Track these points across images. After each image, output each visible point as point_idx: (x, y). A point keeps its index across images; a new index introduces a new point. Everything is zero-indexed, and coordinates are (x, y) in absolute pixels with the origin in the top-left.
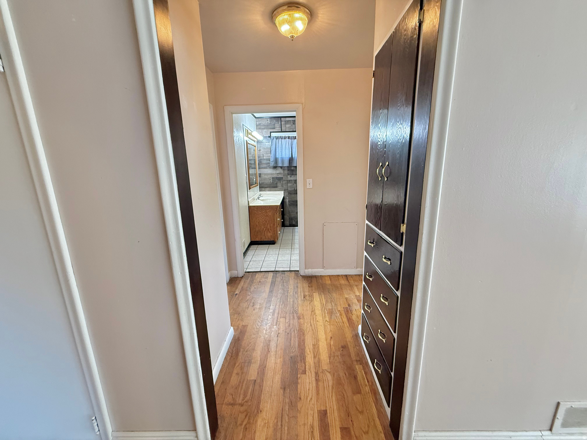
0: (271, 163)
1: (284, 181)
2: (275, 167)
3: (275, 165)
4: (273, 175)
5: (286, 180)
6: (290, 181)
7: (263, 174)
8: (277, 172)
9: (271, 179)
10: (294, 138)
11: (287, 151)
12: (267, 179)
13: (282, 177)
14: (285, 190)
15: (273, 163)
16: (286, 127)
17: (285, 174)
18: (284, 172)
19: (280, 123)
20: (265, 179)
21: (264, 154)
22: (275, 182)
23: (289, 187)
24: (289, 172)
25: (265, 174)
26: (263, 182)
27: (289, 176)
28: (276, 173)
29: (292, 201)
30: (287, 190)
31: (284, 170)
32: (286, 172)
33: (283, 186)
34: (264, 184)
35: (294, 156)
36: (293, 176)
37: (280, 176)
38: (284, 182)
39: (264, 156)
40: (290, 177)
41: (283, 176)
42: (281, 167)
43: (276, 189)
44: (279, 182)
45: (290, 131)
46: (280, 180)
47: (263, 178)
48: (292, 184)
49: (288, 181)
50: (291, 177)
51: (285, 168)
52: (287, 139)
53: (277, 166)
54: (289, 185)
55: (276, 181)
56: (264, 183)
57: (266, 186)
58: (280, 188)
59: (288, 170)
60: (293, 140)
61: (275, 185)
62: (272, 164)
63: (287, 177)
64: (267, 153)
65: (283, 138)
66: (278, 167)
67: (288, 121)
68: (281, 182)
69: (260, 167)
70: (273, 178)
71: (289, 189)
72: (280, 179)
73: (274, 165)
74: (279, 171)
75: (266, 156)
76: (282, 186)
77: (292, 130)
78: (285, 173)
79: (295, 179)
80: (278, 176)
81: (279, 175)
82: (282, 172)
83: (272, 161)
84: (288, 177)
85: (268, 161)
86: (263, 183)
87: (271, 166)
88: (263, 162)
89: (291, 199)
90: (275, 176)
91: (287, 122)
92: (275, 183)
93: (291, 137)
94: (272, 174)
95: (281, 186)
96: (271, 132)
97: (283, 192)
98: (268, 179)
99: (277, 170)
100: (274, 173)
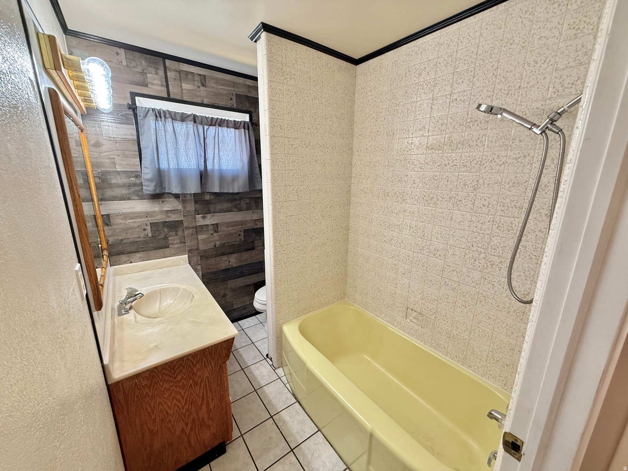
0: (147, 186)
1: (188, 228)
2: (157, 196)
3: (158, 191)
4: (152, 216)
5: (193, 228)
6: (202, 228)
7: (117, 215)
8: (166, 209)
9: (146, 227)
10: (210, 123)
11: (192, 153)
12: (135, 228)
13: (182, 220)
14: (190, 251)
15: (153, 184)
16: (182, 89)
17: (189, 212)
18: (184, 207)
19: (161, 73)
20: (126, 230)
21: (116, 157)
22: (160, 233)
23: (200, 242)
24: (197, 206)
25: (125, 216)
26: (120, 238)
27: (199, 217)
28: (162, 212)
29: (210, 273)
30: (198, 249)
31: (184, 202)
32: (191, 207)
33: (185, 243)
34: (125, 243)
35: (209, 167)
36: (209, 216)
37: (174, 217)
38: (187, 232)
39: (114, 163)
40: (201, 220)
41: (184, 216)
42: (177, 196)
43: (167, 251)
44: (174, 233)
45: (194, 101)
46: (176, 227)
47: (116, 227)
48: (209, 235)
49: (198, 229)
50: (204, 218)
51: (188, 197)
52: (191, 125)
53: (164, 191)
54: (200, 237)
55: (164, 231)
56: (125, 241)
57: (133, 249)
58: (177, 248)
59: (196, 202)
60: (206, 127)
61: (162, 243)
62: (149, 188)
63: (195, 218)
64: (126, 156)
65: (179, 118)
66: (166, 195)
67: (187, 73)
68: (180, 233)
69: (103, 195)
70: (152, 225)
71: (202, 247)
72: (174, 226)
73: (155, 190)
74: (169, 206)
75: (124, 163)
76: (181, 243)
77: (199, 100)
78: (187, 209)
79: (215, 223)
80: (169, 217)
81: (170, 214)
82: (180, 207)
83: (149, 180)
84: (197, 220)
85: (133, 179)
86: (122, 240)
87: (148, 192)
88: (114, 181)
89: (209, 269)
90: (159, 218)
91: (183, 76)
92: (162, 236)
93: (200, 118)
94: (147, 214)
95: (179, 241)
96: (133, 95)
97: (187, 256)
98: (137, 230)
99: (163, 202)
100: (154, 212)
